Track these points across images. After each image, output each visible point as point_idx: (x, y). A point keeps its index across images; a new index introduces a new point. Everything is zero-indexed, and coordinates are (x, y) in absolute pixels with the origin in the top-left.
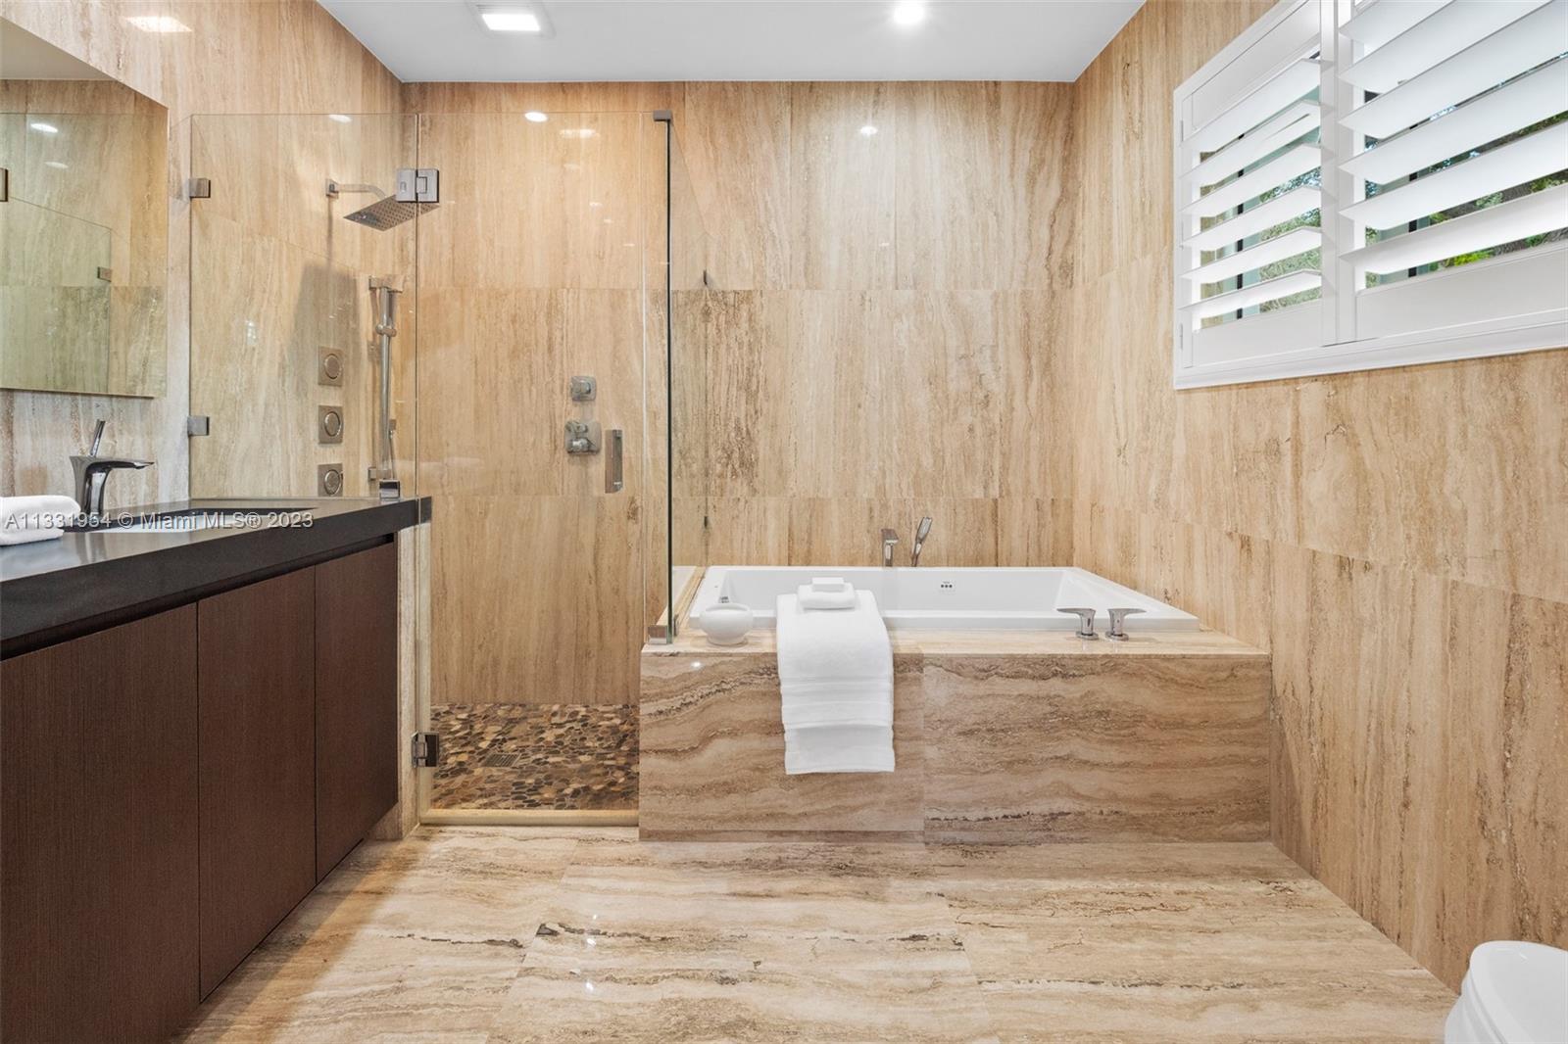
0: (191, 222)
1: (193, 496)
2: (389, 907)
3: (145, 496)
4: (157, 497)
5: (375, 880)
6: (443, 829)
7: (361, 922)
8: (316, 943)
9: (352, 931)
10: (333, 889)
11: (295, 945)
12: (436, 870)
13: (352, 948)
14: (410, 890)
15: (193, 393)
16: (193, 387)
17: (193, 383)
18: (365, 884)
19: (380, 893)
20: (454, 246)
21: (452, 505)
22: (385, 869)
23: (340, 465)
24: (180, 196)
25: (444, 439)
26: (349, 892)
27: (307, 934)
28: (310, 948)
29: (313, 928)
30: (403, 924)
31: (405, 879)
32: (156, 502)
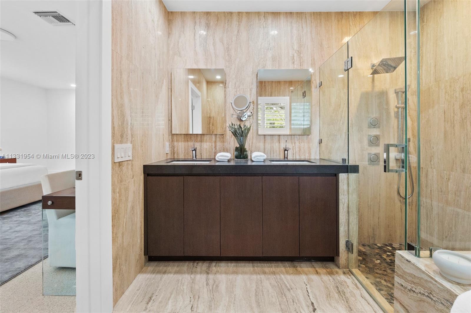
0: (320, 93)
1: (320, 158)
2: (315, 277)
3: (308, 157)
4: (311, 157)
5: (321, 270)
6: (351, 275)
7: (306, 274)
8: (296, 270)
9: (302, 274)
10: (314, 265)
11: (295, 267)
12: (333, 281)
13: (298, 276)
14: (322, 278)
15: (320, 133)
16: (321, 132)
17: (321, 131)
18: (319, 269)
19: (317, 273)
20: (435, 65)
21: (435, 173)
22: (326, 270)
23: (379, 153)
24: (316, 87)
25: (432, 145)
26: (314, 268)
27: (299, 267)
28: (295, 269)
29: (300, 267)
30: (309, 282)
31: (326, 276)
32: (310, 158)
